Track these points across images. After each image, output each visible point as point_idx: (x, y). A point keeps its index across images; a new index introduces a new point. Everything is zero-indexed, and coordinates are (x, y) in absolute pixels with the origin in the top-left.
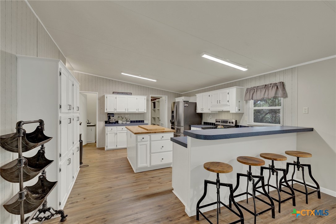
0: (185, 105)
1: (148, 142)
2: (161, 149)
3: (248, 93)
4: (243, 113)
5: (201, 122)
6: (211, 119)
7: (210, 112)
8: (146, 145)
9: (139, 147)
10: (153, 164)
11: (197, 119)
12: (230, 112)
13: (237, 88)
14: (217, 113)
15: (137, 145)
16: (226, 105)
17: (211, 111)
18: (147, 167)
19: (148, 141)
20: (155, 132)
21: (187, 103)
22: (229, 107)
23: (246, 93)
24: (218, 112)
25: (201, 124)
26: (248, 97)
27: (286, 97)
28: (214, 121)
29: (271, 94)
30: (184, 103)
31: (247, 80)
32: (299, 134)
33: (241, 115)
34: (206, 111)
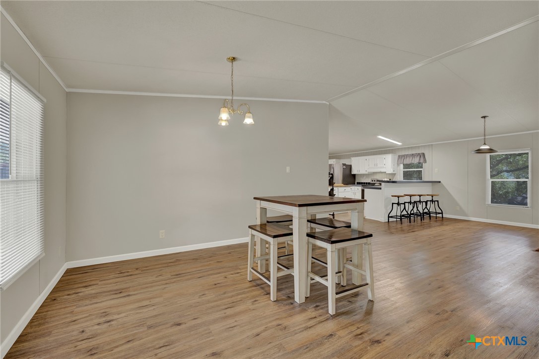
0: (344, 167)
3: (400, 159)
4: (396, 174)
5: (355, 182)
6: (365, 179)
7: (367, 173)
11: (352, 179)
12: (387, 173)
13: (392, 155)
16: (383, 167)
20: (341, 186)
22: (385, 169)
23: (398, 159)
24: (372, 173)
25: (354, 184)
26: (400, 162)
27: (426, 162)
28: (368, 180)
29: (416, 161)
30: (342, 165)
31: (398, 149)
32: (433, 183)
33: (394, 175)
34: (362, 172)
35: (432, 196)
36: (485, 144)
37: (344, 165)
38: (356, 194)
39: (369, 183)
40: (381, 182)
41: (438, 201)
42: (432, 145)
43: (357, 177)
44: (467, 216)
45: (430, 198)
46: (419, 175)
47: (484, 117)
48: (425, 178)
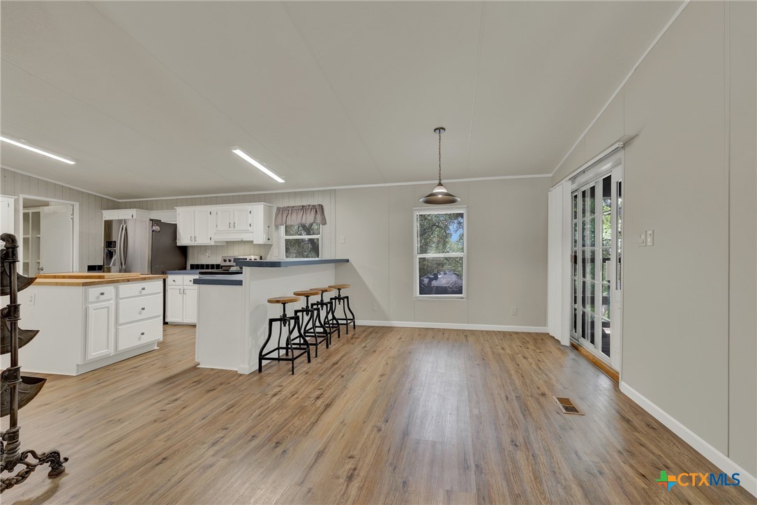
0: (154, 228)
1: (113, 302)
2: (140, 313)
3: (280, 215)
4: (271, 245)
5: (186, 264)
6: (209, 257)
7: (213, 244)
8: (108, 307)
9: (91, 313)
10: (123, 346)
11: (177, 259)
12: (254, 243)
13: (265, 205)
14: (222, 246)
15: (86, 310)
16: (247, 231)
17: (215, 242)
18: (107, 357)
19: (110, 300)
20: (128, 281)
21: (157, 225)
22: (251, 234)
23: (277, 215)
24: (225, 244)
25: (185, 268)
26: (279, 221)
27: (325, 224)
28: (216, 260)
29: (309, 218)
30: (148, 224)
31: (277, 194)
32: (338, 264)
33: (267, 247)
34: (202, 240)
35: (339, 290)
36: (440, 184)
37: (155, 222)
38: (187, 291)
39: (218, 266)
40: (242, 263)
41: (347, 297)
42: (335, 190)
43: (190, 253)
44: (387, 319)
45: (334, 293)
46: (315, 247)
47: (440, 129)
48: (325, 254)
